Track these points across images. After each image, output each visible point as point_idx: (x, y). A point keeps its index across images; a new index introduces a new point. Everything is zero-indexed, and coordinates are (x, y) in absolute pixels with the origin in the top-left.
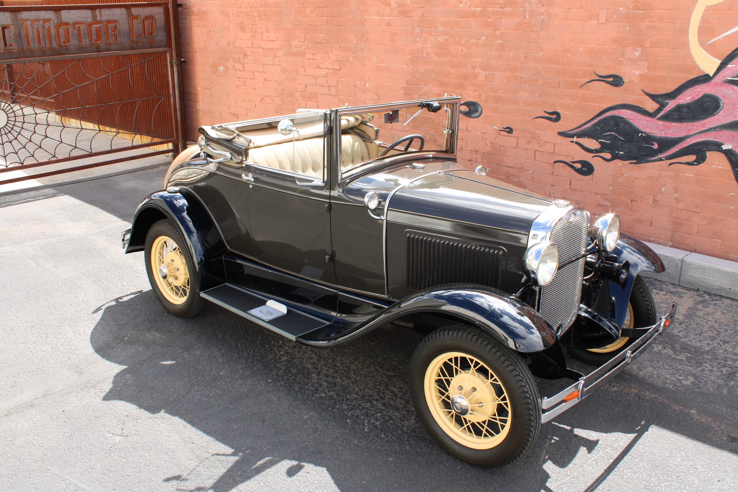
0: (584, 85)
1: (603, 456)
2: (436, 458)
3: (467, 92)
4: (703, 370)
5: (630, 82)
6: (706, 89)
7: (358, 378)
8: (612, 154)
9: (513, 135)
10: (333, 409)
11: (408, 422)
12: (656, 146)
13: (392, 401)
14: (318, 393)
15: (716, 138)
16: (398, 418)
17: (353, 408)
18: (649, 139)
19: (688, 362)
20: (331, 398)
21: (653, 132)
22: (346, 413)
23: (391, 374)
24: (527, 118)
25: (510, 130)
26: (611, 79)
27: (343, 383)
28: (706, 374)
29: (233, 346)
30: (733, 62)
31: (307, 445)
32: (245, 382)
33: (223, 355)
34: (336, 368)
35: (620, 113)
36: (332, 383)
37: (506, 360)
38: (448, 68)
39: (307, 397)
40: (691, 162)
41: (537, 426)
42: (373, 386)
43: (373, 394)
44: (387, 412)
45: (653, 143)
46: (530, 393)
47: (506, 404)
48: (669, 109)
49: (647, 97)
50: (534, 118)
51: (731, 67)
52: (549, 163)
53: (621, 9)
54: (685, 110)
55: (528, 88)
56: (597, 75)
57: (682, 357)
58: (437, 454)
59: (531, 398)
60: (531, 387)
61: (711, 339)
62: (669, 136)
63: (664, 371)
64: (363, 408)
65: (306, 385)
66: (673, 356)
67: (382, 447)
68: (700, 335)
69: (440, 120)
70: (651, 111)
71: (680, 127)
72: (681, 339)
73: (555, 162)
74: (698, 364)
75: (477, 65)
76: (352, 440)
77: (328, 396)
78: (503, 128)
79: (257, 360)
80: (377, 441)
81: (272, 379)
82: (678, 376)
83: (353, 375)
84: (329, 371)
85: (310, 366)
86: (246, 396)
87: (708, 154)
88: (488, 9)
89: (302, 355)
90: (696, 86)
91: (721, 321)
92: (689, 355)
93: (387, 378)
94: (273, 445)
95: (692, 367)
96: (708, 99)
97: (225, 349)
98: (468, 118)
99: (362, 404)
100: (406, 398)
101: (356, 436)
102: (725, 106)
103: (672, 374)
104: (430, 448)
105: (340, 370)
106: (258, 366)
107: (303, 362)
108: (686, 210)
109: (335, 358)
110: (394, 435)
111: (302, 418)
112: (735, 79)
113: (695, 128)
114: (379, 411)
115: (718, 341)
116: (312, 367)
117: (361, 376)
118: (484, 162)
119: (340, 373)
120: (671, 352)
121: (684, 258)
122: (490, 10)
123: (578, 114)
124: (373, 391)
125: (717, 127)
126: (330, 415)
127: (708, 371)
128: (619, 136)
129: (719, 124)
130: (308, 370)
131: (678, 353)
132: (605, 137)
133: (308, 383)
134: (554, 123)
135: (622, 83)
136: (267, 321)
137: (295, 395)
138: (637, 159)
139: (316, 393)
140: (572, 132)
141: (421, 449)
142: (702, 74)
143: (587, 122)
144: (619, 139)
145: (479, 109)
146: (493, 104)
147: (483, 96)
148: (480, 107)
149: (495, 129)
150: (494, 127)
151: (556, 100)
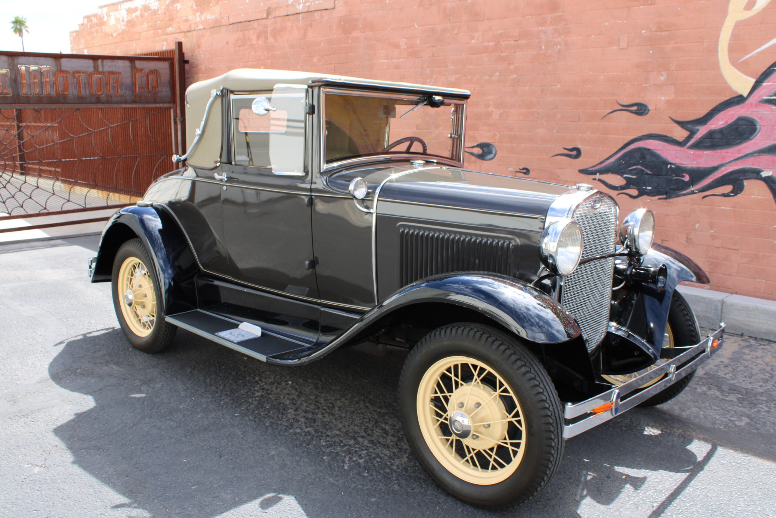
0: (605, 116)
1: (645, 499)
2: (431, 499)
3: (481, 133)
4: (759, 411)
5: (655, 110)
6: (740, 111)
7: (343, 415)
8: (638, 190)
9: (530, 175)
10: (308, 445)
11: (399, 460)
12: (687, 178)
13: (381, 438)
14: (292, 428)
15: (753, 165)
16: (387, 456)
17: (333, 444)
18: (679, 170)
19: (740, 403)
20: (308, 434)
21: (683, 162)
22: (324, 449)
23: (384, 410)
24: (545, 157)
25: (526, 171)
26: (635, 108)
27: (325, 420)
28: (764, 415)
29: (201, 380)
30: (768, 79)
31: (269, 482)
32: (207, 415)
33: (188, 389)
34: (318, 404)
35: (646, 144)
36: (311, 419)
37: (517, 360)
39: (279, 432)
40: (728, 193)
41: (559, 447)
42: (361, 423)
43: (359, 431)
44: (374, 449)
45: (684, 174)
46: (550, 403)
47: (519, 422)
48: (700, 136)
49: (676, 125)
50: (557, 155)
51: (767, 85)
53: (643, 31)
54: (718, 136)
55: (545, 124)
56: (619, 104)
57: (732, 397)
58: (433, 494)
59: (550, 409)
60: (551, 395)
61: (764, 381)
62: (701, 166)
63: (712, 412)
64: (345, 445)
65: (280, 420)
66: (721, 397)
67: (363, 486)
68: (750, 377)
70: (681, 139)
71: (713, 155)
72: (728, 381)
74: (752, 405)
75: (491, 103)
76: (327, 477)
77: (305, 432)
78: (520, 169)
79: (227, 395)
80: (357, 479)
81: (240, 413)
82: (729, 417)
83: (337, 412)
84: (309, 407)
85: (288, 402)
86: (205, 429)
87: (746, 183)
88: (502, 43)
89: (280, 391)
90: (729, 109)
91: (773, 364)
92: (740, 396)
93: (378, 414)
94: (227, 481)
95: (744, 408)
96: (743, 122)
97: (191, 384)
98: (481, 161)
99: (344, 441)
100: (399, 435)
101: (332, 473)
102: (762, 128)
103: (722, 415)
104: (425, 488)
105: (323, 406)
106: (226, 400)
107: (280, 398)
108: (724, 248)
109: (319, 394)
110: (380, 473)
111: (268, 453)
112: (772, 98)
113: (730, 154)
114: (364, 448)
115: (773, 383)
116: (290, 403)
117: (347, 413)
119: (323, 409)
120: (718, 393)
121: (725, 299)
122: (503, 43)
123: (601, 148)
124: (360, 428)
125: (755, 152)
126: (303, 452)
127: (765, 412)
128: (646, 170)
129: (757, 148)
130: (284, 405)
131: (727, 394)
132: (630, 172)
133: (282, 418)
134: (574, 160)
135: (647, 111)
136: (236, 342)
137: (265, 430)
138: (666, 194)
139: (290, 429)
140: (594, 169)
141: (413, 489)
142: (734, 95)
143: (611, 157)
144: (647, 173)
145: (493, 150)
146: (508, 144)
147: (497, 135)
148: (494, 148)
149: (511, 171)
150: (509, 169)
151: (575, 135)
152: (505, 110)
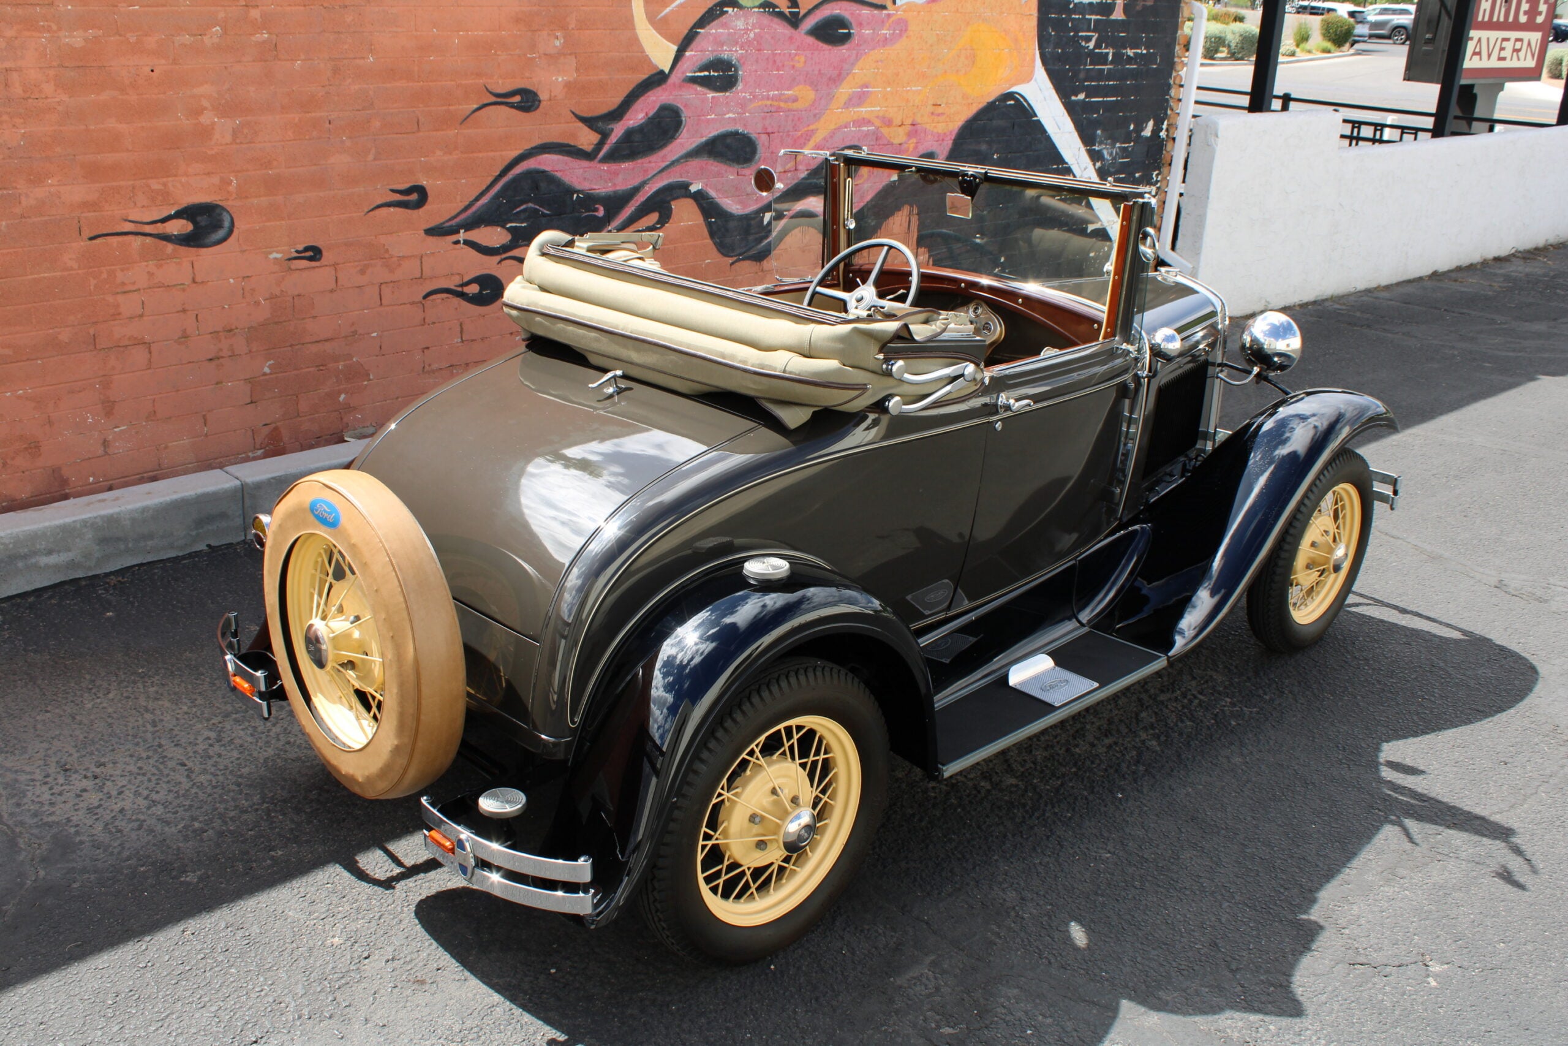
0: (468, 117)
3: (183, 180)
5: (550, 100)
6: (662, 96)
9: (324, 261)
15: (680, 177)
18: (590, 200)
21: (595, 187)
24: (354, 215)
25: (314, 253)
26: (517, 99)
30: (694, 45)
35: (540, 163)
38: (112, 123)
40: (653, 225)
45: (597, 206)
48: (615, 141)
49: (580, 125)
50: (378, 207)
51: (690, 55)
52: (412, 303)
54: (637, 137)
55: (348, 143)
56: (491, 93)
62: (618, 188)
69: (105, 276)
70: (588, 148)
71: (633, 169)
73: (425, 297)
75: (205, 103)
78: (297, 252)
87: (674, 205)
90: (650, 93)
98: (193, 251)
102: (688, 119)
112: (697, 74)
113: (653, 165)
118: (254, 350)
123: (464, 181)
125: (682, 158)
128: (541, 209)
129: (683, 152)
132: (517, 218)
134: (415, 212)
135: (537, 103)
140: (453, 222)
142: (655, 71)
143: (482, 194)
144: (543, 213)
145: (225, 218)
146: (262, 199)
147: (232, 181)
148: (225, 213)
149: (276, 259)
150: (272, 256)
151: (414, 160)
152: (249, 118)
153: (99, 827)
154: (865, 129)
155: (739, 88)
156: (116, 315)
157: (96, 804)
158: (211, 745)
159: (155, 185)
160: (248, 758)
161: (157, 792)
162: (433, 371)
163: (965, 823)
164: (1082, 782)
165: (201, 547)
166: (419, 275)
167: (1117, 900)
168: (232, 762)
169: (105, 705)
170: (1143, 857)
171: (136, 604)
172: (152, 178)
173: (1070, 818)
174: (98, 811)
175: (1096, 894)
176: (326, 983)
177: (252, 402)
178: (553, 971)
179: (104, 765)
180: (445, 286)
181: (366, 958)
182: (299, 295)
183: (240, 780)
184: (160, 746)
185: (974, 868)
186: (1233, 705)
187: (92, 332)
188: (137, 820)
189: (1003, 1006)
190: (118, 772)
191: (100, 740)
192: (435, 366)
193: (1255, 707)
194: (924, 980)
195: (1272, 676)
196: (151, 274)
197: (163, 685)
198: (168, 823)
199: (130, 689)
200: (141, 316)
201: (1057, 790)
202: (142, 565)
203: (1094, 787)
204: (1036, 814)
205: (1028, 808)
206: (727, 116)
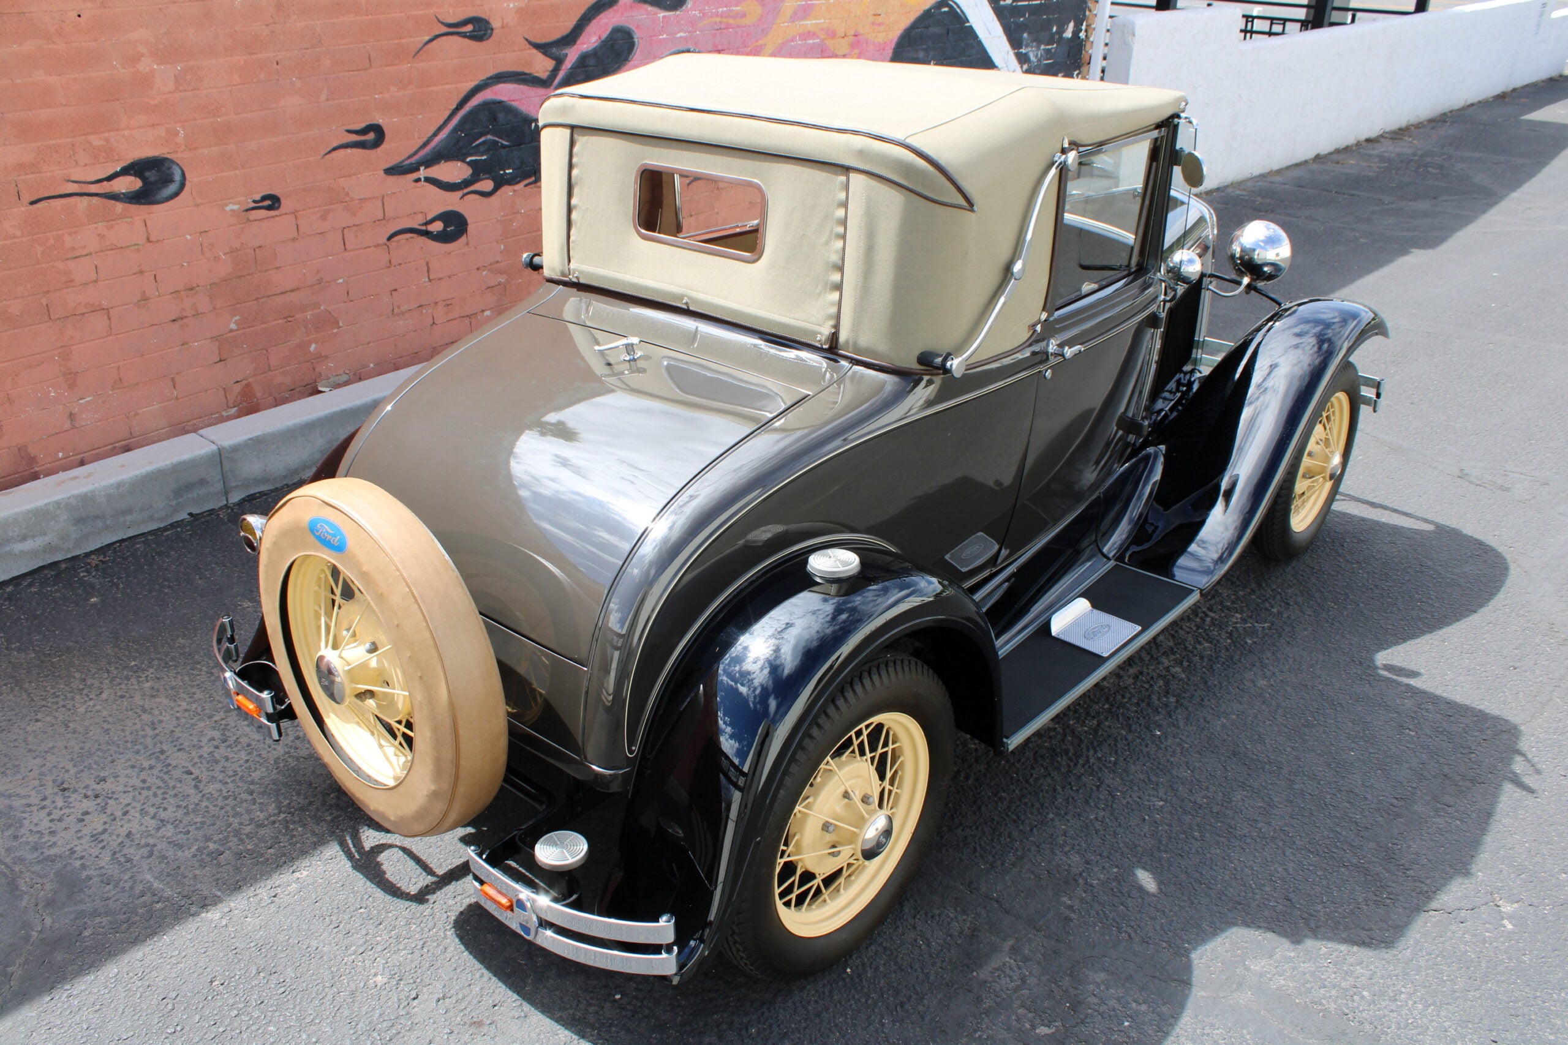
0: (420, 50)
3: (126, 133)
5: (503, 27)
6: (614, 18)
8: (493, 180)
9: (283, 209)
24: (311, 158)
25: (272, 202)
26: (469, 28)
35: (496, 94)
38: (40, 76)
48: (569, 66)
49: (535, 51)
50: (335, 149)
52: (377, 246)
54: (593, 59)
55: (299, 84)
56: (442, 23)
70: (544, 75)
73: (389, 239)
75: (142, 49)
78: (255, 202)
90: (601, 16)
96: (619, 35)
98: (144, 208)
102: (641, 41)
118: (218, 306)
123: (420, 117)
128: (500, 140)
132: (476, 151)
134: (374, 151)
135: (489, 31)
138: (535, 175)
140: (413, 160)
143: (440, 129)
144: (502, 144)
145: (175, 172)
146: (214, 149)
147: (179, 132)
148: (175, 167)
149: (232, 210)
150: (228, 208)
151: (368, 98)
152: (191, 63)
153: (106, 857)
154: (811, 42)
155: (689, 6)
156: (69, 282)
157: (100, 829)
158: (217, 747)
159: (96, 140)
160: (257, 759)
161: (165, 809)
162: (403, 313)
163: (1012, 778)
164: (1118, 720)
165: (183, 516)
166: (381, 217)
167: (1182, 856)
168: (241, 766)
169: (98, 707)
170: (1195, 802)
171: (121, 586)
172: (92, 134)
173: (1115, 763)
174: (102, 837)
175: (1159, 850)
176: (375, 1034)
177: (221, 361)
178: (618, 997)
179: (104, 780)
180: (409, 226)
181: (414, 999)
182: (261, 247)
183: (252, 787)
184: (162, 752)
185: (1031, 830)
186: (1244, 621)
187: (44, 301)
188: (147, 845)
189: (1094, 995)
190: (121, 788)
191: (99, 750)
192: (404, 308)
193: (1265, 622)
194: (1008, 971)
195: (1274, 587)
196: (102, 237)
197: (158, 679)
198: (181, 847)
199: (123, 686)
200: (96, 281)
201: (1096, 731)
202: (123, 541)
203: (1130, 726)
204: (1081, 762)
205: (1070, 754)
206: (679, 35)
